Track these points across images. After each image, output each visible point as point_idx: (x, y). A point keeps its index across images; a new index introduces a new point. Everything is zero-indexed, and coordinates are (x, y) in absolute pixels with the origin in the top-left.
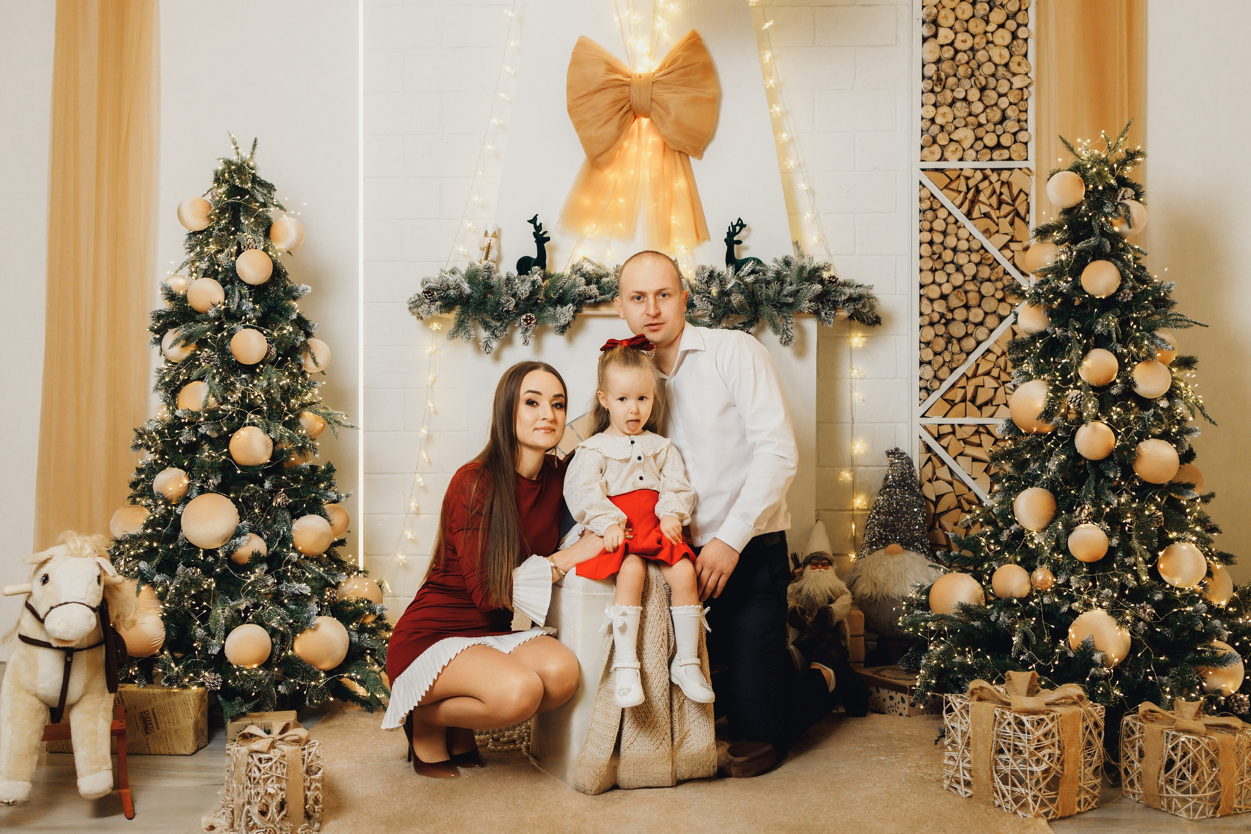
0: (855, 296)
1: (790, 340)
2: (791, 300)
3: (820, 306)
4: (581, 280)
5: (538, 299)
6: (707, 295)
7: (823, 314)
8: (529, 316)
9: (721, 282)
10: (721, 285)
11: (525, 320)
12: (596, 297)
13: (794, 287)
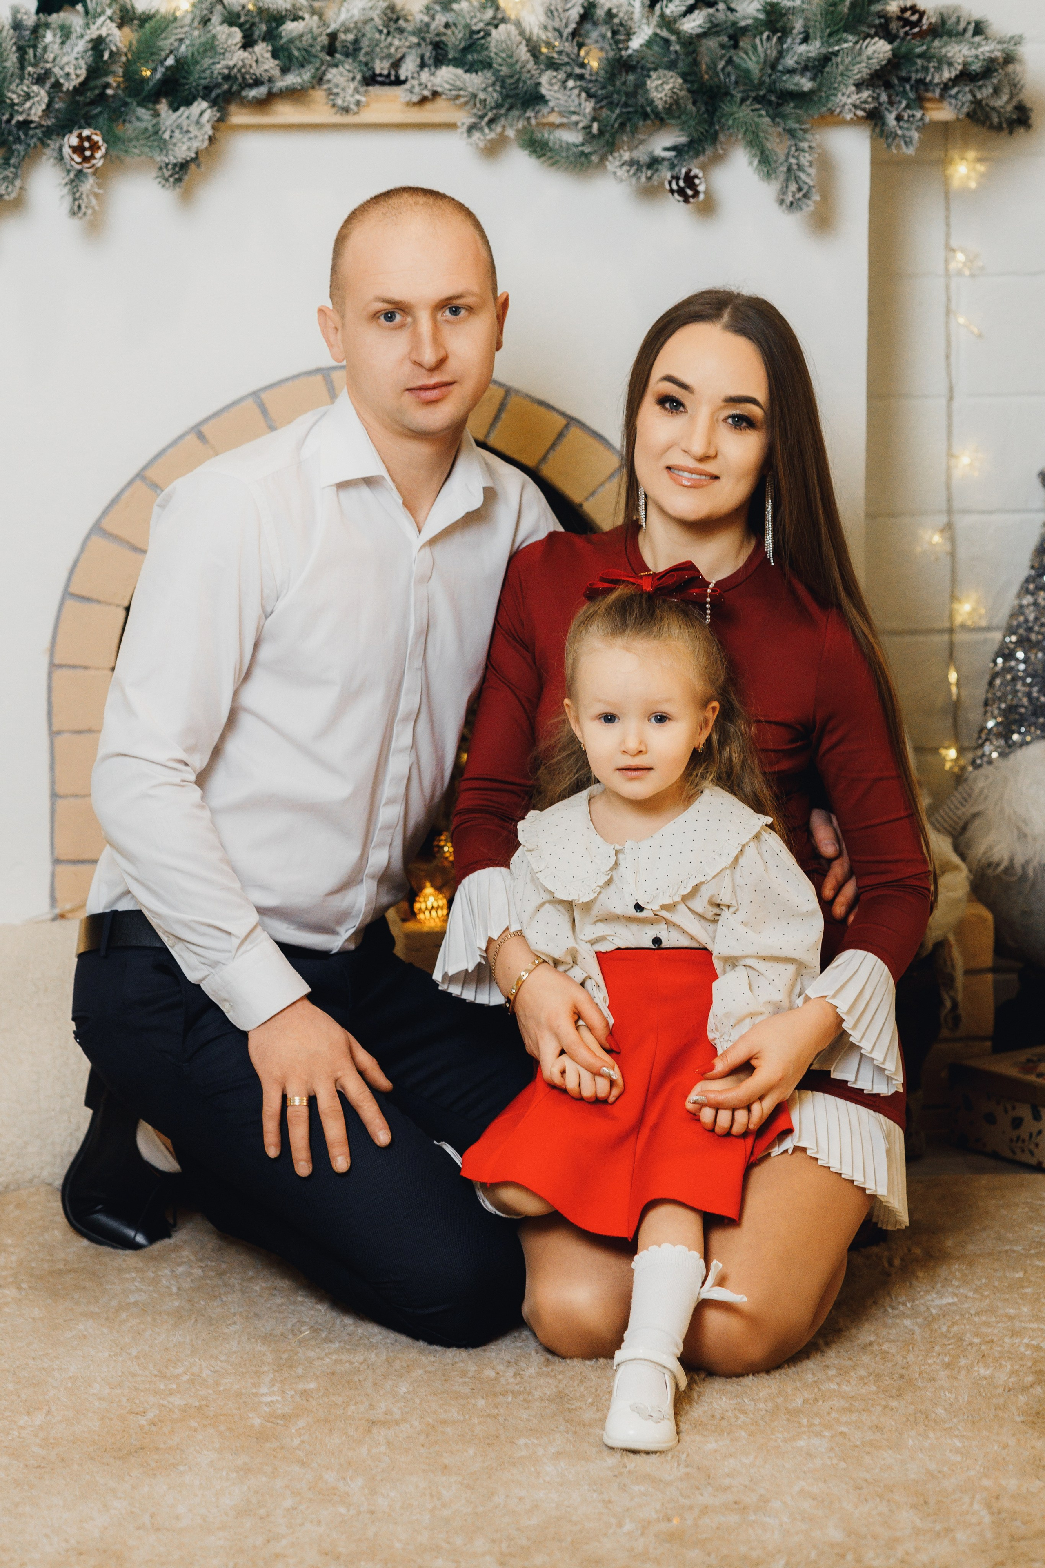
0: (976, 67)
1: (805, 196)
2: (806, 84)
3: (884, 98)
4: (229, 35)
5: (107, 85)
6: (578, 71)
7: (891, 119)
8: (89, 138)
9: (615, 33)
10: (617, 42)
11: (78, 150)
12: (271, 80)
13: (813, 49)
